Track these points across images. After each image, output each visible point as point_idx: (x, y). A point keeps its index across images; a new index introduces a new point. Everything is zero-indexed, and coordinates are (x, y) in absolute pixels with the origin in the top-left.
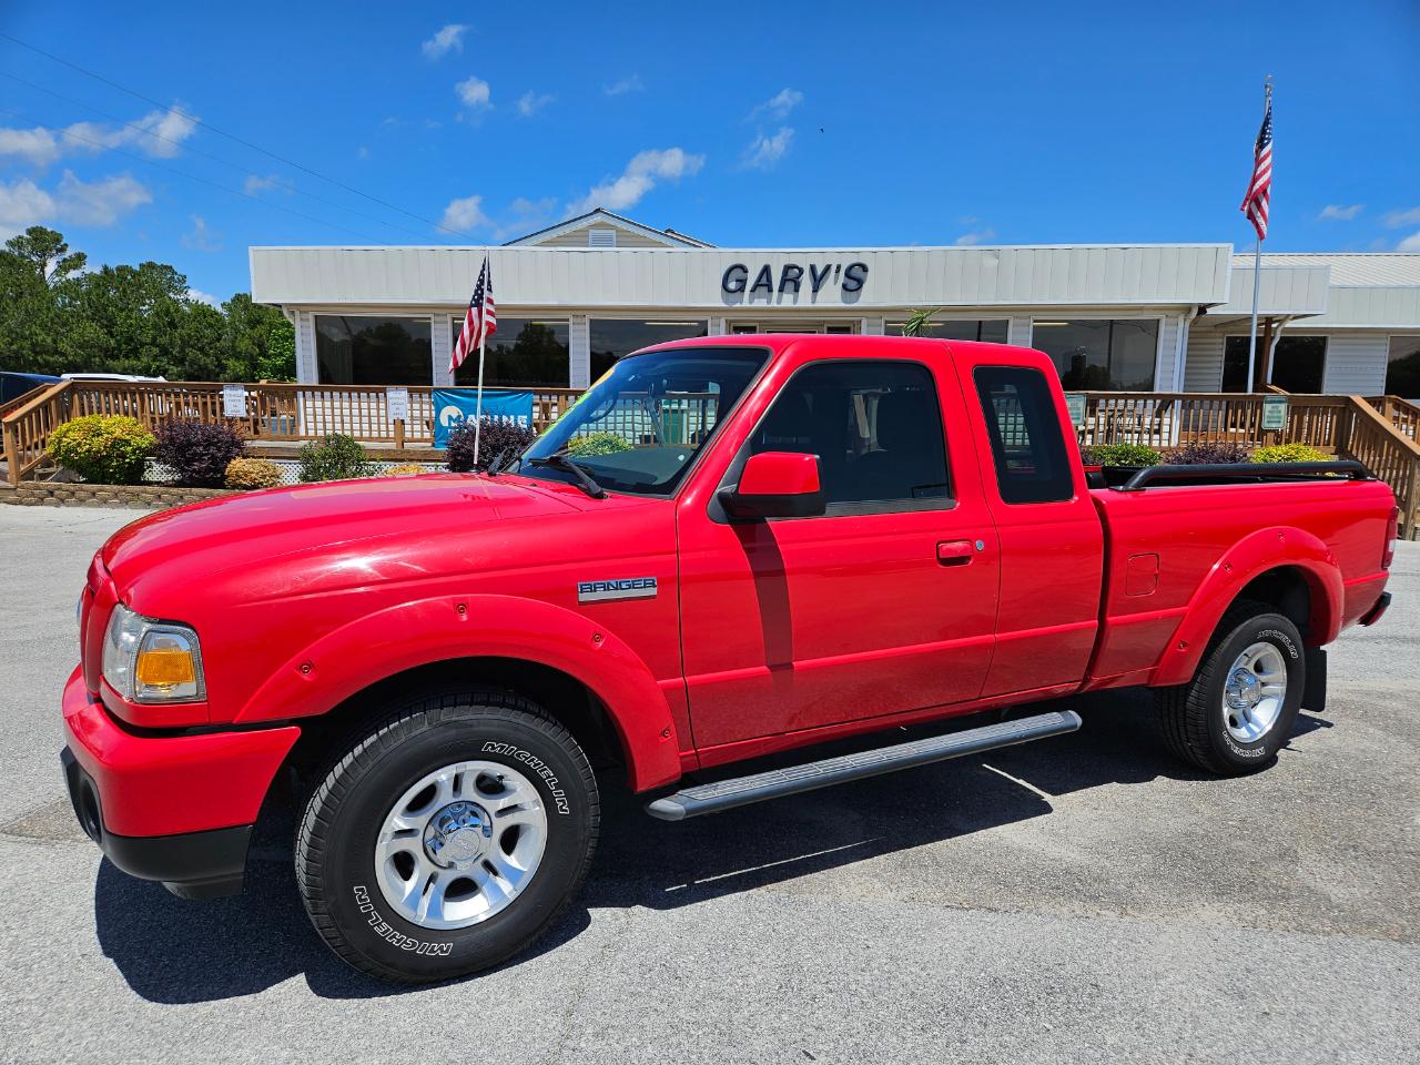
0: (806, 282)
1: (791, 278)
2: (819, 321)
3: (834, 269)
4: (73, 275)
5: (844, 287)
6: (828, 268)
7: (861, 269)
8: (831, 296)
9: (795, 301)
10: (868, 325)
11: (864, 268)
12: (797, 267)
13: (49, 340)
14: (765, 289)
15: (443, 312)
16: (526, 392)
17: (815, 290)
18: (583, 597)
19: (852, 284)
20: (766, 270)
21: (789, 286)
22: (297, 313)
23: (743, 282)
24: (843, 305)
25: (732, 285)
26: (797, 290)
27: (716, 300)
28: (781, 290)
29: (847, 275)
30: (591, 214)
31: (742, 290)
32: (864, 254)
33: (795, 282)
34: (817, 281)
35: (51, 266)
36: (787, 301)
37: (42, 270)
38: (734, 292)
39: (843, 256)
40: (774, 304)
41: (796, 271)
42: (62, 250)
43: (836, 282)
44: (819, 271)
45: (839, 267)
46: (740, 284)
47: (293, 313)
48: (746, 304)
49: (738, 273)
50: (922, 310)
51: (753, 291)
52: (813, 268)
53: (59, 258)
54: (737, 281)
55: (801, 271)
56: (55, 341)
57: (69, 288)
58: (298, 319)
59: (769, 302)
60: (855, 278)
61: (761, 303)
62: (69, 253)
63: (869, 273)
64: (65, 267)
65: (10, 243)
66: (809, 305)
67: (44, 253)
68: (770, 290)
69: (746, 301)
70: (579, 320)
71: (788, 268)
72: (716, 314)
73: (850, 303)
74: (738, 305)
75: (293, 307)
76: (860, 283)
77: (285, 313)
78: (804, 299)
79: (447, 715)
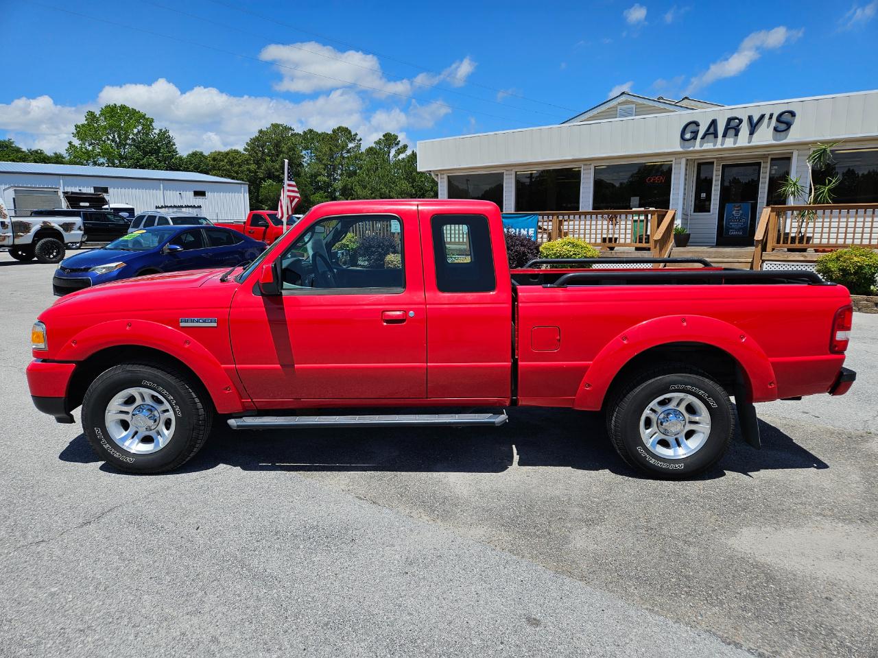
0: (745, 129)
1: (733, 126)
2: (764, 155)
3: (767, 117)
4: (402, 156)
5: (775, 129)
6: (762, 117)
7: (790, 115)
8: (765, 136)
9: (735, 143)
10: (798, 155)
11: (793, 114)
12: (737, 119)
13: (387, 191)
14: (712, 136)
15: (510, 168)
16: (534, 214)
17: (752, 133)
18: (182, 324)
19: (783, 127)
20: (714, 123)
21: (732, 132)
22: (439, 175)
23: (695, 133)
24: (774, 142)
25: (688, 136)
26: (736, 135)
27: (676, 146)
28: (724, 135)
29: (778, 120)
30: (620, 96)
31: (695, 138)
32: (793, 104)
33: (735, 129)
34: (754, 126)
35: (393, 152)
36: (729, 143)
37: (389, 155)
38: (690, 140)
39: (777, 107)
40: (719, 146)
41: (737, 121)
42: (398, 144)
43: (768, 126)
44: (755, 119)
45: (771, 116)
46: (693, 135)
47: (437, 175)
48: (697, 147)
49: (693, 127)
50: (823, 142)
51: (703, 138)
52: (750, 118)
53: (396, 148)
54: (692, 132)
55: (741, 121)
56: (389, 192)
57: (397, 163)
58: (439, 179)
59: (715, 145)
60: (784, 122)
61: (708, 146)
62: (401, 144)
63: (796, 117)
64: (399, 152)
65: (376, 143)
66: (746, 144)
67: (389, 147)
68: (716, 136)
69: (697, 146)
70: (587, 167)
71: (730, 120)
72: (678, 156)
73: (780, 140)
74: (691, 149)
75: (437, 173)
76: (789, 125)
77: (432, 174)
78: (743, 140)
79: (130, 367)
